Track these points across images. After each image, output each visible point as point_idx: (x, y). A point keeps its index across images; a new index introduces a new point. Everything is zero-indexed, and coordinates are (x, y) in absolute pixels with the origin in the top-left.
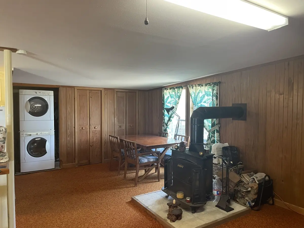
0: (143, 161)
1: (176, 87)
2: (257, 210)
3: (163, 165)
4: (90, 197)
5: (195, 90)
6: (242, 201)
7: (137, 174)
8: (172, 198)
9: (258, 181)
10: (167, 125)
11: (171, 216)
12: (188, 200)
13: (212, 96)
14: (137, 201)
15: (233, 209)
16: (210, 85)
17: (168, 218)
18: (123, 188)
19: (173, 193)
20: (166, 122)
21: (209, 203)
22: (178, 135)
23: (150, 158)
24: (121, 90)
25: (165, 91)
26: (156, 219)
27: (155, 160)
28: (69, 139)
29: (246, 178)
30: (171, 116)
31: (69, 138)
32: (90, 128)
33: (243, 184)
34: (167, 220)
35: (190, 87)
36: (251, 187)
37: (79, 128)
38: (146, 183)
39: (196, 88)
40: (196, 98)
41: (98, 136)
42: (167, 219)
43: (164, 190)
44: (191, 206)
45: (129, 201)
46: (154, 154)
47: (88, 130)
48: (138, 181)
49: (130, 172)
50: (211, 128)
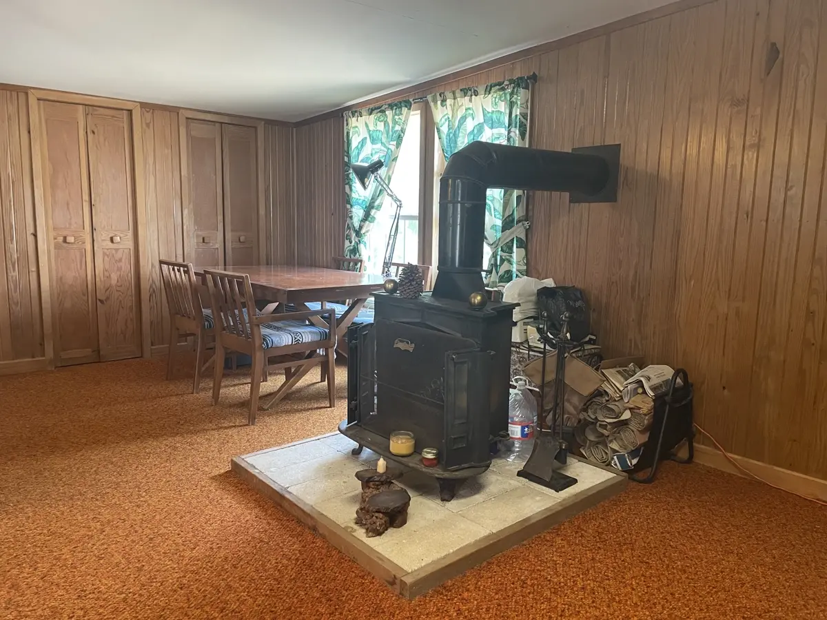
0: (276, 340)
1: (389, 105)
2: (648, 481)
3: (344, 354)
4: (77, 466)
5: (453, 110)
6: (598, 453)
7: (255, 386)
8: (375, 456)
9: (653, 389)
10: (358, 233)
11: (368, 517)
12: (430, 456)
13: (507, 126)
14: (251, 471)
15: (574, 481)
16: (503, 89)
17: (359, 522)
18: (207, 430)
19: (379, 439)
20: (357, 225)
21: (496, 464)
22: (394, 264)
23: (299, 330)
24: (202, 116)
25: (353, 122)
26: (314, 529)
27: (317, 338)
28: (14, 274)
29: (616, 382)
30: (374, 202)
31: (14, 270)
32: (93, 241)
33: (604, 401)
34: (355, 531)
35: (435, 101)
36: (630, 409)
37: (51, 238)
38: (288, 412)
39: (454, 103)
40: (454, 135)
41: (127, 267)
42: (356, 527)
43: (348, 429)
44: (438, 478)
45: (222, 471)
46: (313, 319)
47: (88, 247)
48: (261, 409)
49: (236, 382)
50: (499, 235)
